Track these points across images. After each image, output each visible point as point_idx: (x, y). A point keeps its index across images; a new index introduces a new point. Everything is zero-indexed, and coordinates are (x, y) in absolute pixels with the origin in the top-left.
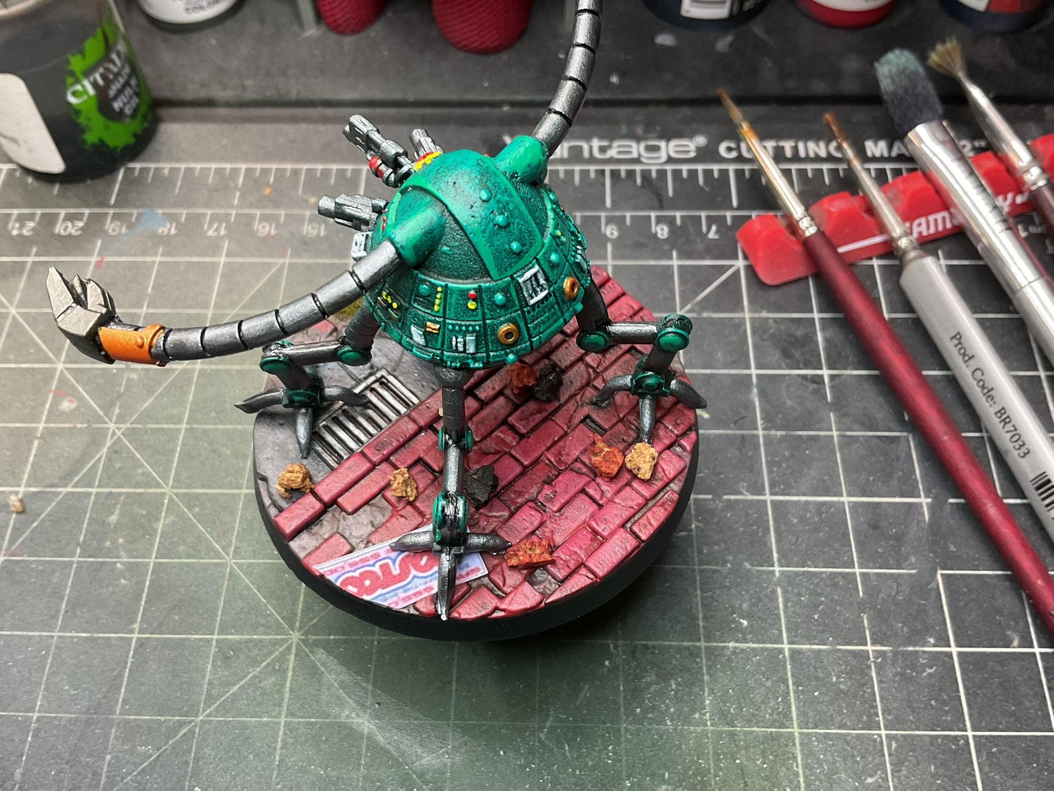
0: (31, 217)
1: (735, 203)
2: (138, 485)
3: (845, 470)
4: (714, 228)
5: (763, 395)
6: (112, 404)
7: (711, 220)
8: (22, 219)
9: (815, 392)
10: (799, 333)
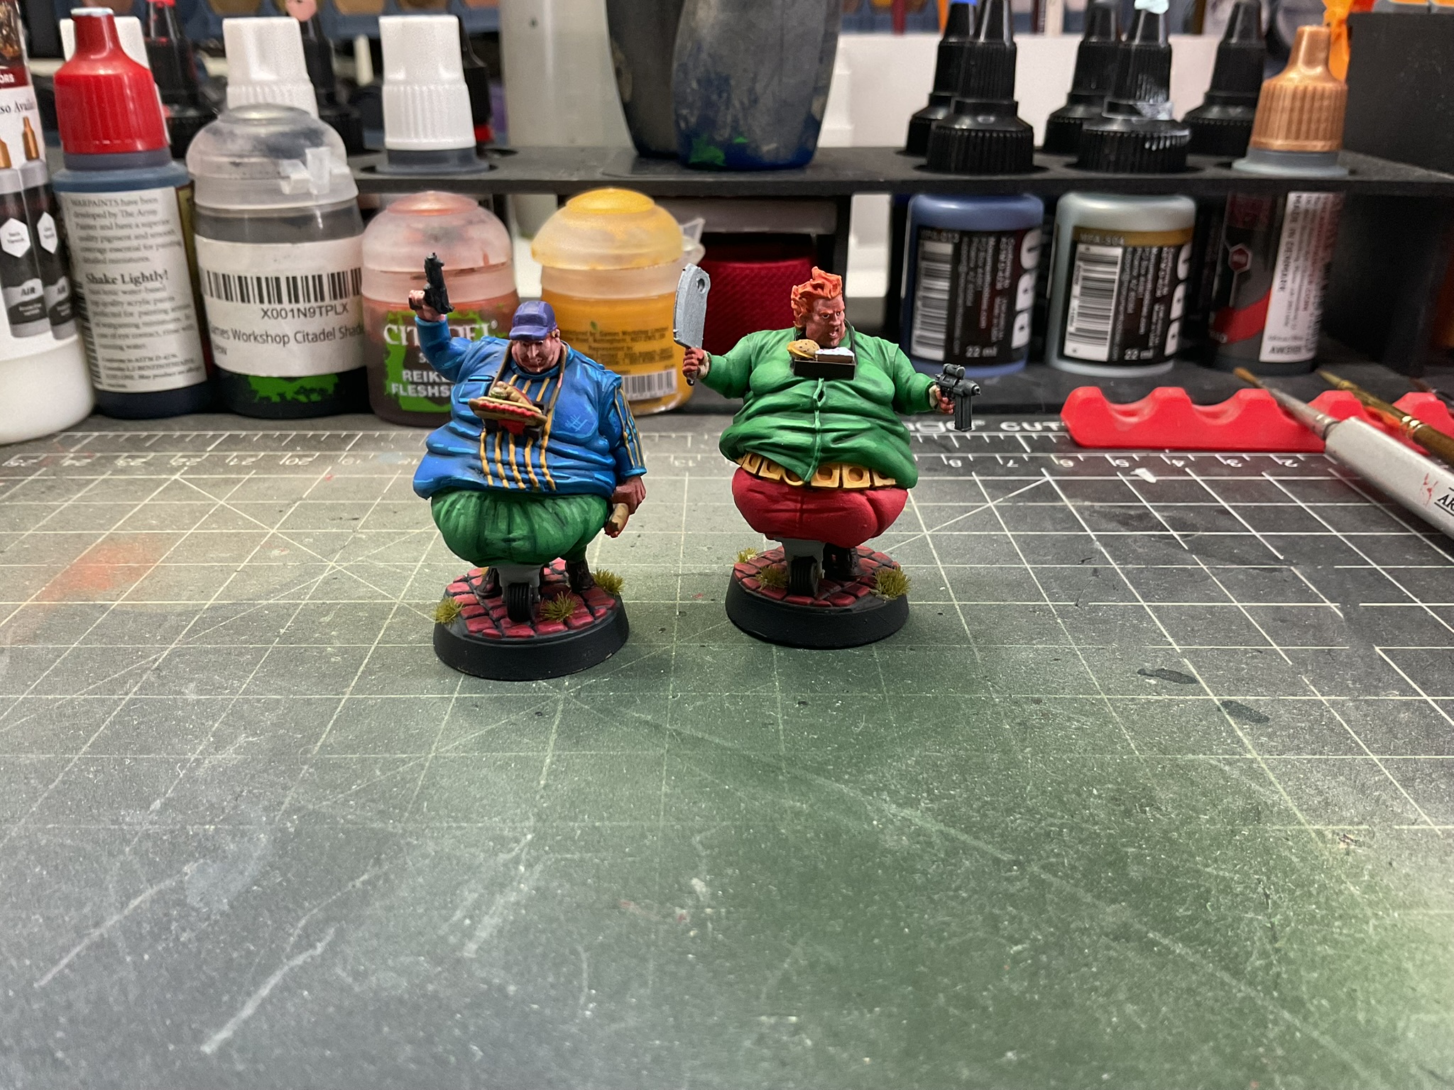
0: (252, 456)
1: (1028, 450)
2: (360, 598)
3: (1228, 588)
4: (1011, 462)
5: (1105, 546)
6: (334, 551)
7: (1006, 460)
8: (241, 458)
9: (1169, 544)
10: (1132, 513)
